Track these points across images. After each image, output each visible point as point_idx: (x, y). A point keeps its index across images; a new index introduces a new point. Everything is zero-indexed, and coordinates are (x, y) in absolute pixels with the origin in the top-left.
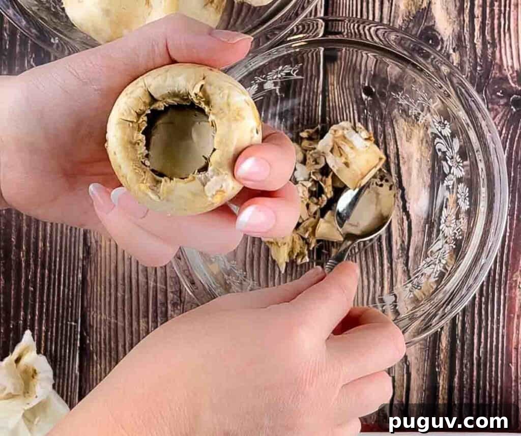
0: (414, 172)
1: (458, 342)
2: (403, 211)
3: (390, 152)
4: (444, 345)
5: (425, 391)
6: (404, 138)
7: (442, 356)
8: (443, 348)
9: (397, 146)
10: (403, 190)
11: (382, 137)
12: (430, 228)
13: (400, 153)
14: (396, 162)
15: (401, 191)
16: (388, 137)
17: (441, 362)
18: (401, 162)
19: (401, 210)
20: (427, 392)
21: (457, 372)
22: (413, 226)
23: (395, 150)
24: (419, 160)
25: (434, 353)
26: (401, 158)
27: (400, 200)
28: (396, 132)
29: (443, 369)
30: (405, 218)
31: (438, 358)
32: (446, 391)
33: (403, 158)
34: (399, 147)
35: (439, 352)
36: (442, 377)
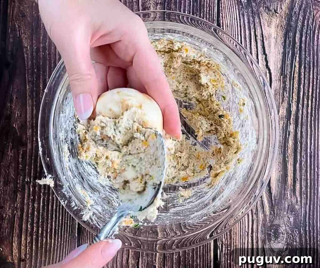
0: (273, 45)
1: (299, 143)
2: (266, 68)
3: (258, 33)
4: (291, 145)
5: (280, 172)
6: (266, 25)
7: (289, 151)
8: (290, 147)
9: (262, 29)
10: (266, 55)
11: (253, 24)
12: (284, 78)
13: (263, 34)
14: (262, 39)
15: (265, 56)
16: (256, 25)
17: (289, 155)
18: (264, 39)
19: (265, 67)
20: (281, 173)
21: (299, 160)
22: (273, 77)
23: (261, 32)
24: (276, 37)
25: (285, 149)
26: (264, 37)
27: (264, 61)
28: (261, 22)
29: (290, 159)
30: (268, 71)
31: (287, 152)
32: (292, 172)
33: (265, 37)
34: (263, 30)
35: (287, 149)
36: (289, 164)
